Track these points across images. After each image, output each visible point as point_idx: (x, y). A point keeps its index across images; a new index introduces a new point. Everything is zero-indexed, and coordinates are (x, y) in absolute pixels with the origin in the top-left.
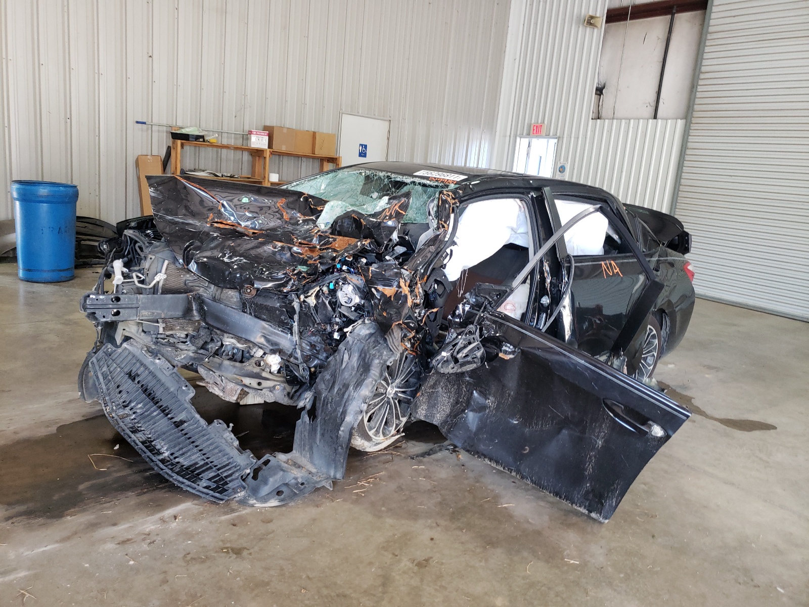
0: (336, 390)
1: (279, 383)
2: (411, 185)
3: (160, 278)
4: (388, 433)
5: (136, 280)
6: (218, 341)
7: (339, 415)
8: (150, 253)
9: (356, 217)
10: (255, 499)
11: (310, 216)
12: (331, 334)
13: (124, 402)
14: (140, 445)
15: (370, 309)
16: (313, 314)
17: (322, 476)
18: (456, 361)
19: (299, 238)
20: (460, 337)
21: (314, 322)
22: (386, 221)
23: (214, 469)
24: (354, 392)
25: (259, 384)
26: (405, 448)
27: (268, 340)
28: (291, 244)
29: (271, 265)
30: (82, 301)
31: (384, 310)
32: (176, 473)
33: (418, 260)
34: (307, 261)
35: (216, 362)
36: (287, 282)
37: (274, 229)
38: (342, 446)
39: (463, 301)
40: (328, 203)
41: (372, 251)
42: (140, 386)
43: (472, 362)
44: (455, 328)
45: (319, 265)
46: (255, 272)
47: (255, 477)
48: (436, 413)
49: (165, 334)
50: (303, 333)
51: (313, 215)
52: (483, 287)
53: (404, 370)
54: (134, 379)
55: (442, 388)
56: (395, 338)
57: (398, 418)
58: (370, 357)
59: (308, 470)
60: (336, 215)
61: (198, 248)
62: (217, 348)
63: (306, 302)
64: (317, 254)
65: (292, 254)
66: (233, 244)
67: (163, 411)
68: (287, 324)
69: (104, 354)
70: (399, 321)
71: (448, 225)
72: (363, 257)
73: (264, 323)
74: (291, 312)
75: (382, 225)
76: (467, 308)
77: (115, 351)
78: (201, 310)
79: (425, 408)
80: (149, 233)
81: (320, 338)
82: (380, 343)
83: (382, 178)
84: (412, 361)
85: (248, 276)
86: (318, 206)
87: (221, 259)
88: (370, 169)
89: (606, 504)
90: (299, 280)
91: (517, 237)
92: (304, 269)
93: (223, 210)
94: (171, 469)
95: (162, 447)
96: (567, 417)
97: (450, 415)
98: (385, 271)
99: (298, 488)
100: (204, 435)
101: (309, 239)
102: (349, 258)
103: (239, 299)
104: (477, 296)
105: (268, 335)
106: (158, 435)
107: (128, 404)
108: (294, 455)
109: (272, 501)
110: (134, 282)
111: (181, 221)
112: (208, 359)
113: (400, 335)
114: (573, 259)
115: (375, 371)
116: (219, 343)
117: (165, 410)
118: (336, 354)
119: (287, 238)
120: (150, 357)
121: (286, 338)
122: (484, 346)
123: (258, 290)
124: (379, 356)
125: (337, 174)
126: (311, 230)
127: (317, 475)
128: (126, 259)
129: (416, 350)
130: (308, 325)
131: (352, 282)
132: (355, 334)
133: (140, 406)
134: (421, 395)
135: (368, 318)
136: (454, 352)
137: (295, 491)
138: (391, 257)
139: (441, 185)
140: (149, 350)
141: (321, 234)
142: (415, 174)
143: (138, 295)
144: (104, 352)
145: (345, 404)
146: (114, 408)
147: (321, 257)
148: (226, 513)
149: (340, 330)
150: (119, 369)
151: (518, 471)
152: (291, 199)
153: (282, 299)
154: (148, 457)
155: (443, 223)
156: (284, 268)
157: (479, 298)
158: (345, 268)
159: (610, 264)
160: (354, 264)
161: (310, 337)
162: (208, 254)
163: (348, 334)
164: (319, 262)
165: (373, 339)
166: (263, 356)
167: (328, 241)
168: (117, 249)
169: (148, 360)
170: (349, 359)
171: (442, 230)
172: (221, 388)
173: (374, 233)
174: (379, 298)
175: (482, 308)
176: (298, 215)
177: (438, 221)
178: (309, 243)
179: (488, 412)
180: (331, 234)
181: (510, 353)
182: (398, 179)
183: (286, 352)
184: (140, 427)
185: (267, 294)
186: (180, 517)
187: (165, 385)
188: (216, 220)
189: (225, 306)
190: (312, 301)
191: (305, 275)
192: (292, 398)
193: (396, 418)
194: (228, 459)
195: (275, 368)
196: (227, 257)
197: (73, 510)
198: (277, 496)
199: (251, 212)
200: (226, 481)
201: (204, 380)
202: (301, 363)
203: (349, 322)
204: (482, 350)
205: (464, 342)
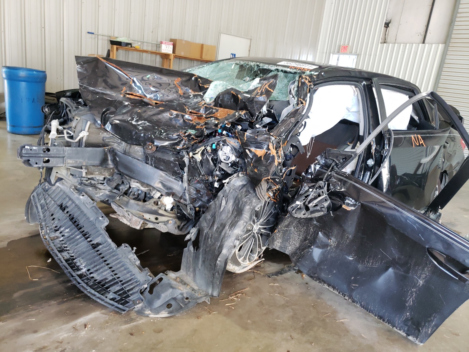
0: (215, 228)
1: (171, 219)
2: (275, 72)
3: (84, 134)
4: (252, 258)
5: (66, 135)
6: (127, 184)
7: (217, 248)
8: (76, 115)
9: (234, 93)
10: (151, 310)
11: (199, 92)
12: (212, 184)
13: (56, 227)
14: (64, 263)
15: (243, 165)
16: (199, 168)
17: (202, 293)
18: (307, 209)
19: (190, 108)
20: (311, 190)
21: (200, 174)
22: (258, 96)
23: (120, 283)
24: (229, 231)
25: (157, 219)
26: (263, 268)
27: (164, 186)
28: (184, 113)
29: (168, 128)
30: (19, 151)
31: (255, 167)
32: (90, 286)
33: (281, 128)
34: (195, 126)
35: (125, 201)
36: (180, 142)
37: (171, 101)
38: (219, 273)
39: (315, 162)
40: (213, 82)
41: (246, 120)
42: (68, 215)
43: (320, 210)
44: (308, 183)
45: (205, 129)
46: (156, 133)
47: (151, 292)
48: (288, 245)
49: (87, 177)
50: (191, 181)
51: (201, 92)
52: (332, 151)
53: (266, 212)
54: (64, 209)
55: (294, 228)
56: (262, 189)
57: (260, 247)
58: (242, 203)
59: (191, 287)
60: (219, 91)
61: (112, 113)
62: (126, 189)
63: (194, 158)
64: (204, 121)
65: (184, 121)
66: (140, 111)
67: (84, 235)
68: (179, 174)
69: (42, 190)
70: (267, 177)
71: (306, 101)
72: (239, 125)
73: (161, 173)
74: (182, 165)
75: (255, 99)
76: (318, 167)
77: (51, 188)
78: (114, 160)
79: (280, 242)
80: (80, 101)
81: (203, 185)
82: (250, 193)
83: (253, 66)
84: (272, 206)
85: (150, 136)
86: (205, 85)
87: (130, 122)
88: (243, 60)
89: (422, 331)
90: (189, 140)
91: (350, 115)
92: (193, 132)
93: (133, 85)
94: (87, 284)
95: (82, 264)
96: (394, 259)
97: (299, 248)
98: (257, 136)
99: (183, 302)
100: (114, 256)
101: (197, 109)
102: (228, 125)
103: (143, 153)
104: (326, 158)
105: (164, 182)
106: (79, 254)
107: (59, 228)
108: (181, 274)
109: (163, 312)
110: (64, 137)
111: (101, 91)
112: (119, 197)
113: (266, 186)
114: (392, 132)
115: (246, 215)
116: (128, 186)
117: (86, 235)
118: (216, 200)
119: (181, 108)
120: (76, 194)
121: (178, 185)
122: (330, 198)
123: (157, 147)
124: (250, 203)
125: (219, 64)
126: (199, 102)
127: (198, 292)
128: (62, 120)
129: (276, 198)
130: (195, 176)
131: (230, 144)
132: (231, 185)
133: (67, 230)
134: (278, 232)
135: (241, 172)
136: (306, 201)
137: (181, 304)
138: (260, 125)
139: (299, 71)
140: (76, 189)
141: (207, 106)
142: (278, 64)
143: (64, 147)
144: (43, 189)
145: (222, 240)
146: (48, 231)
147: (206, 124)
148: (126, 322)
149: (220, 180)
150: (53, 202)
151: (350, 297)
152: (184, 79)
153: (176, 154)
154: (69, 272)
155: (302, 100)
156: (178, 131)
157: (328, 161)
158: (224, 132)
159: (418, 137)
160: (232, 130)
161: (196, 184)
162: (120, 117)
163: (225, 184)
164: (205, 127)
165: (245, 189)
166: (161, 197)
167: (212, 111)
168: (55, 111)
169: (75, 196)
170: (226, 204)
171: (301, 105)
172: (128, 220)
173: (248, 106)
174: (251, 157)
175: (330, 168)
176: (190, 91)
177: (298, 99)
178: (198, 113)
179: (330, 249)
180: (214, 106)
181: (352, 205)
182: (265, 67)
183: (178, 195)
184: (66, 247)
185: (164, 150)
186: (89, 326)
187: (86, 216)
188: (128, 92)
189: (133, 158)
190: (198, 157)
191: (194, 137)
192: (181, 230)
193: (259, 247)
194: (131, 275)
195: (169, 207)
196: (135, 120)
197: (5, 316)
198: (167, 309)
199: (154, 87)
200: (128, 295)
201: (116, 213)
202: (189, 204)
203: (226, 175)
204: (329, 202)
205: (314, 194)
